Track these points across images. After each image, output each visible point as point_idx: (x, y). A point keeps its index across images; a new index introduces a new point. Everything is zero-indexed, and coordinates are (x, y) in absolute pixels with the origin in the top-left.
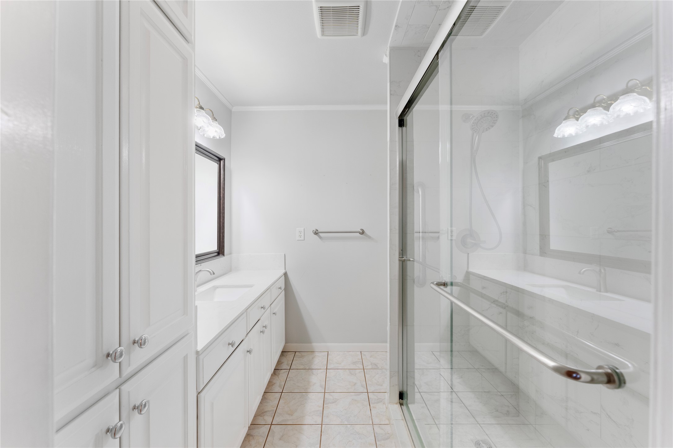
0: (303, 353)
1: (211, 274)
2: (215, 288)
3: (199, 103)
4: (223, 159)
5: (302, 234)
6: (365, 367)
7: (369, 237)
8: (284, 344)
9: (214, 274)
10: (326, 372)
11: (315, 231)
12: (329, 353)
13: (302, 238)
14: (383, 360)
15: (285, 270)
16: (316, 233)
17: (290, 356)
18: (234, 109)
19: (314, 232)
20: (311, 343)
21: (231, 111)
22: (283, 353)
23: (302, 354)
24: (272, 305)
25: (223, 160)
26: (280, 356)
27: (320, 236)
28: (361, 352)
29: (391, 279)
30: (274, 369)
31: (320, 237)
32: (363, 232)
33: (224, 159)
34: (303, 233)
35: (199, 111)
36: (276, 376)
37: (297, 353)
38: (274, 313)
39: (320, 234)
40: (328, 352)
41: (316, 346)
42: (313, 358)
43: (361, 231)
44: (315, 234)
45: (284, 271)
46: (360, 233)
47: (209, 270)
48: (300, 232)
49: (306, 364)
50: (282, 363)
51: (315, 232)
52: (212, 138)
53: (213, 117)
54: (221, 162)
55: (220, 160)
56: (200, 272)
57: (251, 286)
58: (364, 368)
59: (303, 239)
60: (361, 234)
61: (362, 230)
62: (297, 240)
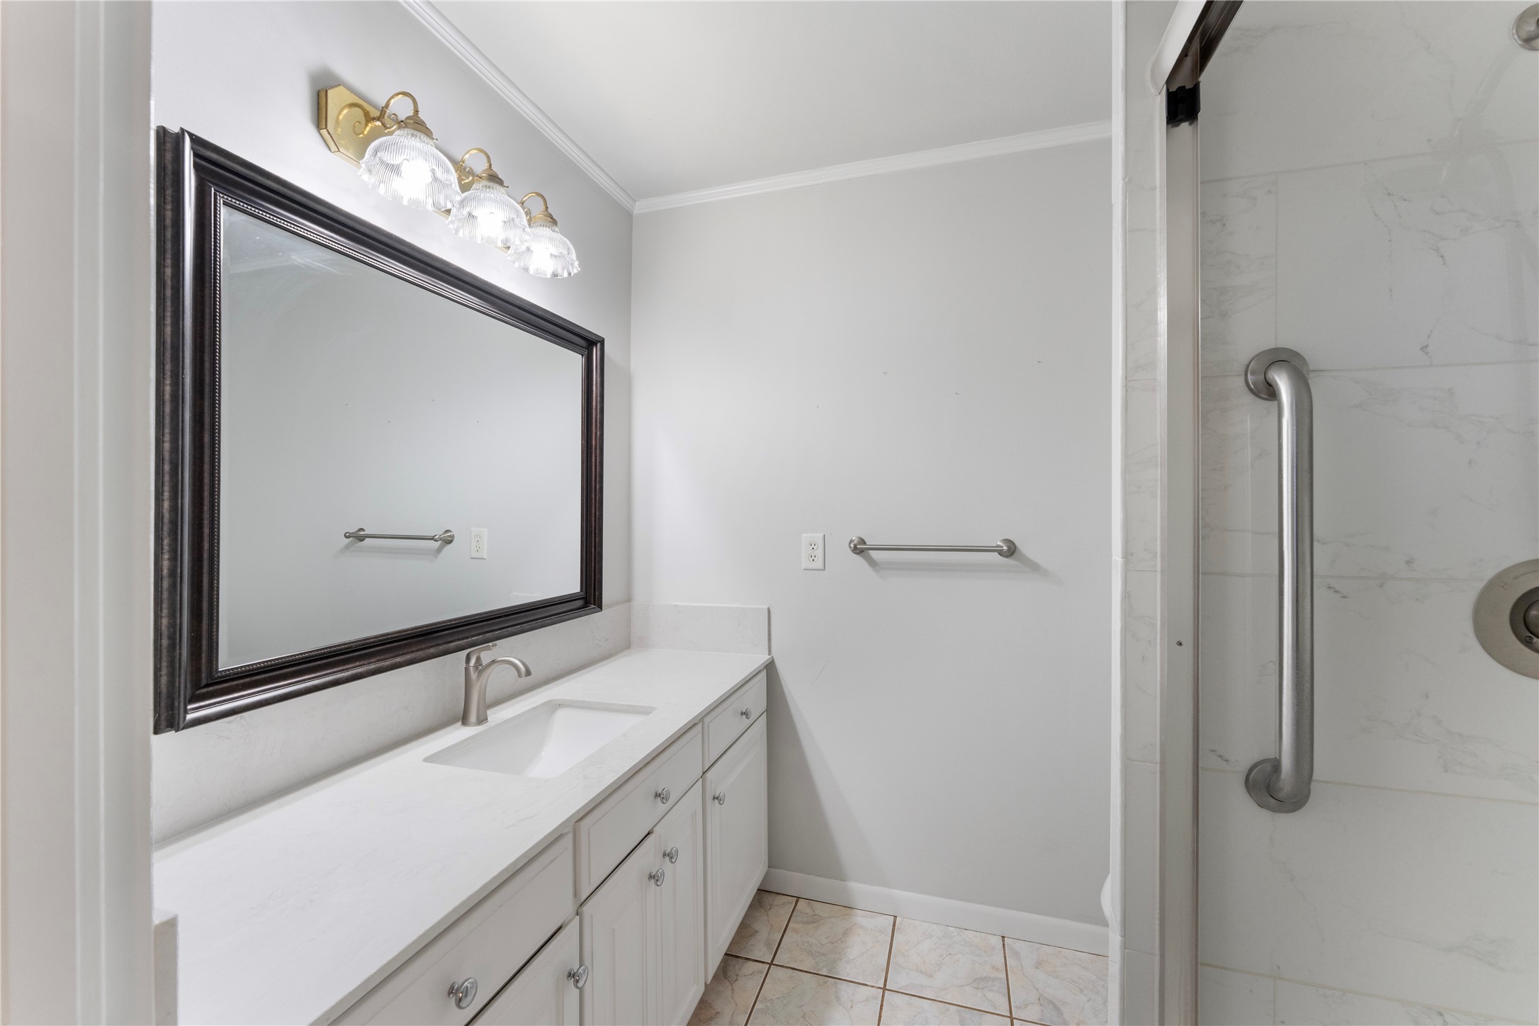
0: (821, 910)
1: (520, 676)
2: (554, 706)
3: (490, 165)
4: (598, 342)
5: (819, 552)
6: (1018, 1008)
7: (1034, 567)
8: (766, 868)
9: (528, 673)
10: (882, 1001)
11: (856, 542)
12: (898, 920)
13: (819, 564)
14: (1082, 991)
15: (769, 655)
16: (860, 548)
17: (781, 910)
18: (639, 208)
19: (852, 546)
20: (843, 880)
21: (629, 216)
22: (763, 895)
23: (817, 912)
24: (708, 775)
25: (599, 345)
26: (751, 906)
27: (871, 557)
28: (1003, 937)
29: (1127, 761)
30: (726, 954)
31: (872, 563)
32: (1011, 550)
33: (602, 342)
34: (821, 549)
35: (489, 187)
36: (727, 983)
37: (801, 902)
38: (717, 798)
39: (871, 552)
40: (895, 917)
41: (859, 890)
42: (846, 933)
43: (1005, 548)
44: (857, 551)
45: (763, 658)
46: (1001, 553)
47: (517, 662)
48: (812, 545)
49: (823, 954)
50: (751, 936)
51: (855, 546)
52: (549, 276)
53: (546, 213)
54: (593, 349)
55: (587, 344)
56: (494, 666)
57: (646, 711)
58: (1011, 1013)
59: (821, 566)
60: (1007, 557)
61: (1009, 542)
62: (803, 567)
